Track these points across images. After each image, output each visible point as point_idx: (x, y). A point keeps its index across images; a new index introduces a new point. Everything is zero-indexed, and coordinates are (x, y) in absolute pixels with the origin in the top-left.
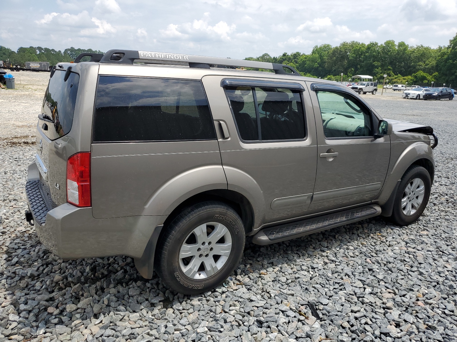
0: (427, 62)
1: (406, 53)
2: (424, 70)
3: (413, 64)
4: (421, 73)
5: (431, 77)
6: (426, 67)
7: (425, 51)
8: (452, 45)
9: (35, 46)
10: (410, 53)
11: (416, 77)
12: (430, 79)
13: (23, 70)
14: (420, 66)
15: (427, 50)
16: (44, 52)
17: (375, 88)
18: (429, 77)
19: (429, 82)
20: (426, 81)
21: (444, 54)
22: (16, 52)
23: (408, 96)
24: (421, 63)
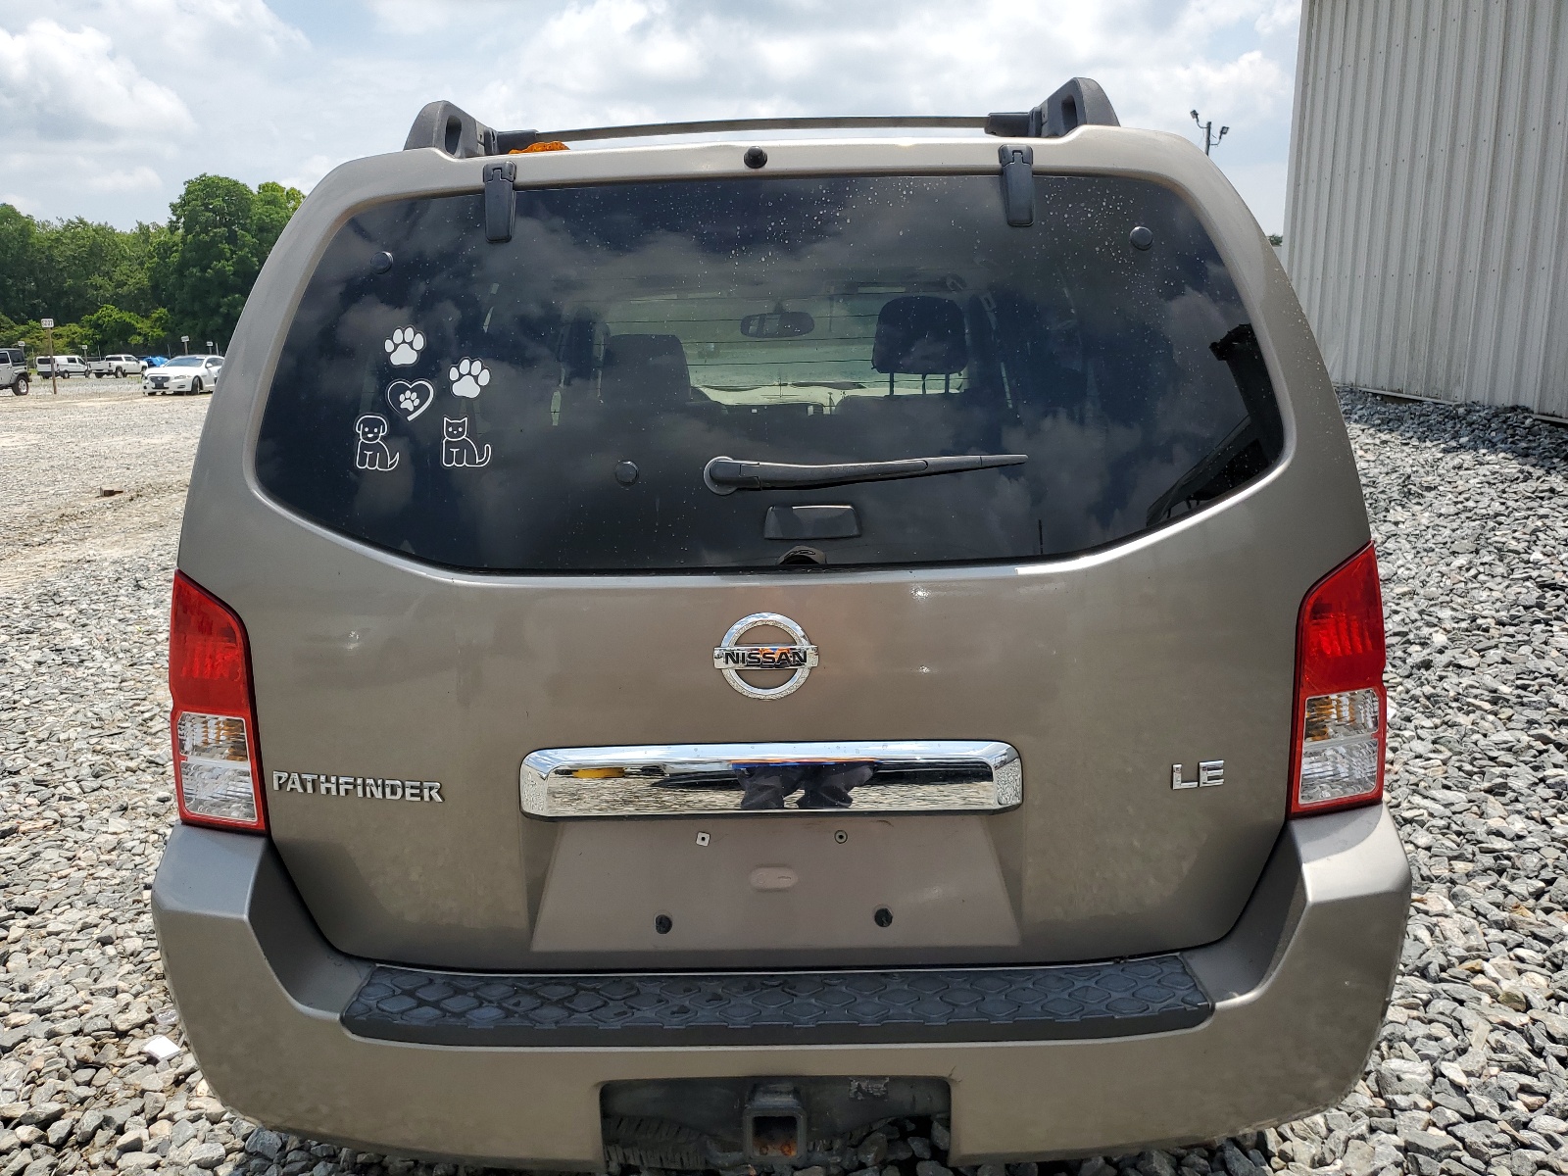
0: (117, 276)
1: (33, 245)
2: (117, 301)
3: (70, 282)
4: (111, 313)
5: (148, 323)
6: (119, 291)
7: (99, 239)
8: (183, 220)
10: (47, 244)
11: (97, 326)
12: (148, 330)
14: (97, 288)
15: (104, 237)
17: (21, 369)
18: (143, 325)
19: (146, 339)
20: (139, 339)
21: (165, 250)
23: (165, 385)
24: (97, 280)
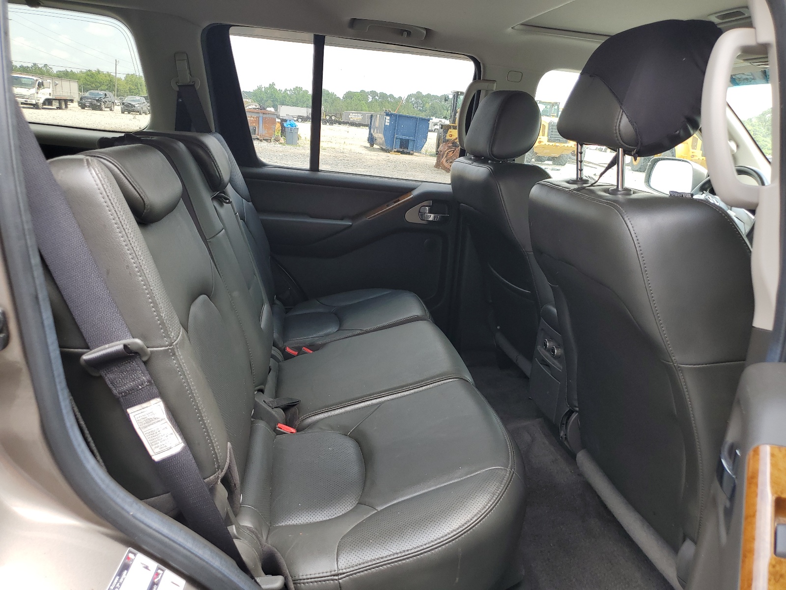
9: (367, 90)
13: (340, 123)
16: (378, 98)
22: (342, 98)
